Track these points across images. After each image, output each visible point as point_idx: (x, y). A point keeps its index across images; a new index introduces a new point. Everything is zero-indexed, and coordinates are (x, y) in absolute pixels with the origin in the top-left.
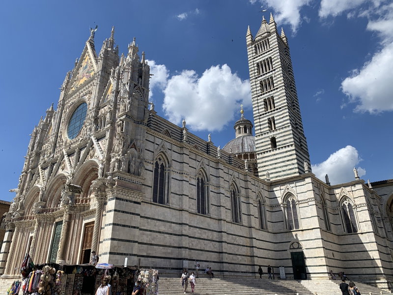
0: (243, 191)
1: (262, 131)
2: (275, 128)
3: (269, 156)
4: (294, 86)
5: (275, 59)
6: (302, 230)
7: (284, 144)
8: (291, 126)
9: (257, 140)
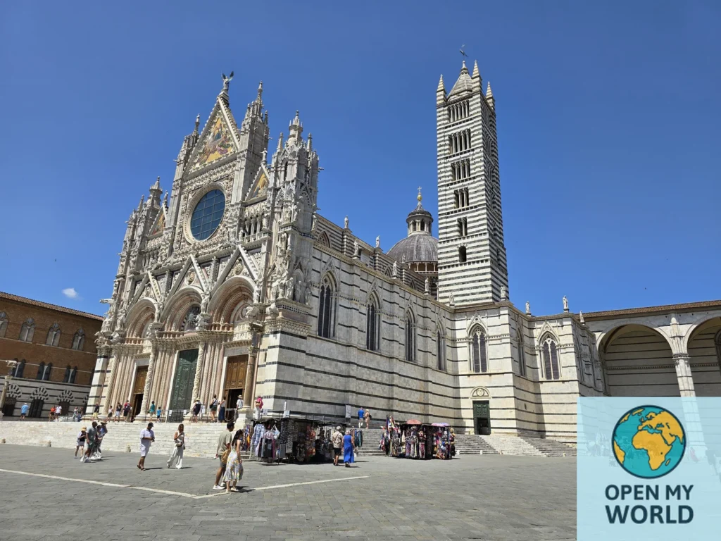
0: (420, 321)
1: (448, 235)
2: (466, 234)
3: (455, 272)
4: (497, 174)
5: (475, 133)
6: (490, 374)
7: (477, 257)
8: (488, 234)
9: (441, 248)
